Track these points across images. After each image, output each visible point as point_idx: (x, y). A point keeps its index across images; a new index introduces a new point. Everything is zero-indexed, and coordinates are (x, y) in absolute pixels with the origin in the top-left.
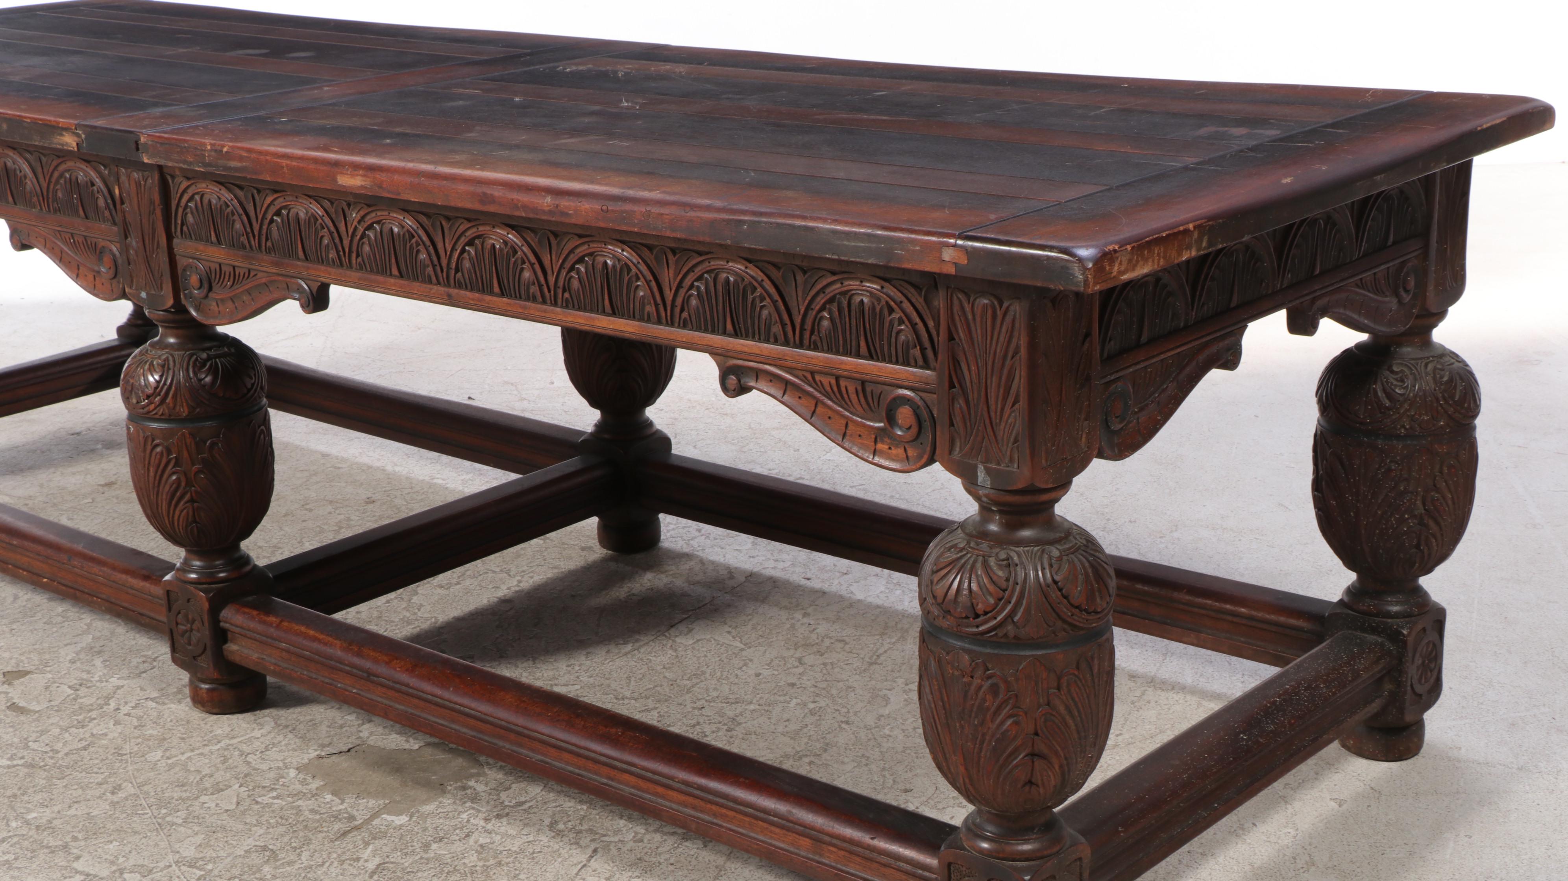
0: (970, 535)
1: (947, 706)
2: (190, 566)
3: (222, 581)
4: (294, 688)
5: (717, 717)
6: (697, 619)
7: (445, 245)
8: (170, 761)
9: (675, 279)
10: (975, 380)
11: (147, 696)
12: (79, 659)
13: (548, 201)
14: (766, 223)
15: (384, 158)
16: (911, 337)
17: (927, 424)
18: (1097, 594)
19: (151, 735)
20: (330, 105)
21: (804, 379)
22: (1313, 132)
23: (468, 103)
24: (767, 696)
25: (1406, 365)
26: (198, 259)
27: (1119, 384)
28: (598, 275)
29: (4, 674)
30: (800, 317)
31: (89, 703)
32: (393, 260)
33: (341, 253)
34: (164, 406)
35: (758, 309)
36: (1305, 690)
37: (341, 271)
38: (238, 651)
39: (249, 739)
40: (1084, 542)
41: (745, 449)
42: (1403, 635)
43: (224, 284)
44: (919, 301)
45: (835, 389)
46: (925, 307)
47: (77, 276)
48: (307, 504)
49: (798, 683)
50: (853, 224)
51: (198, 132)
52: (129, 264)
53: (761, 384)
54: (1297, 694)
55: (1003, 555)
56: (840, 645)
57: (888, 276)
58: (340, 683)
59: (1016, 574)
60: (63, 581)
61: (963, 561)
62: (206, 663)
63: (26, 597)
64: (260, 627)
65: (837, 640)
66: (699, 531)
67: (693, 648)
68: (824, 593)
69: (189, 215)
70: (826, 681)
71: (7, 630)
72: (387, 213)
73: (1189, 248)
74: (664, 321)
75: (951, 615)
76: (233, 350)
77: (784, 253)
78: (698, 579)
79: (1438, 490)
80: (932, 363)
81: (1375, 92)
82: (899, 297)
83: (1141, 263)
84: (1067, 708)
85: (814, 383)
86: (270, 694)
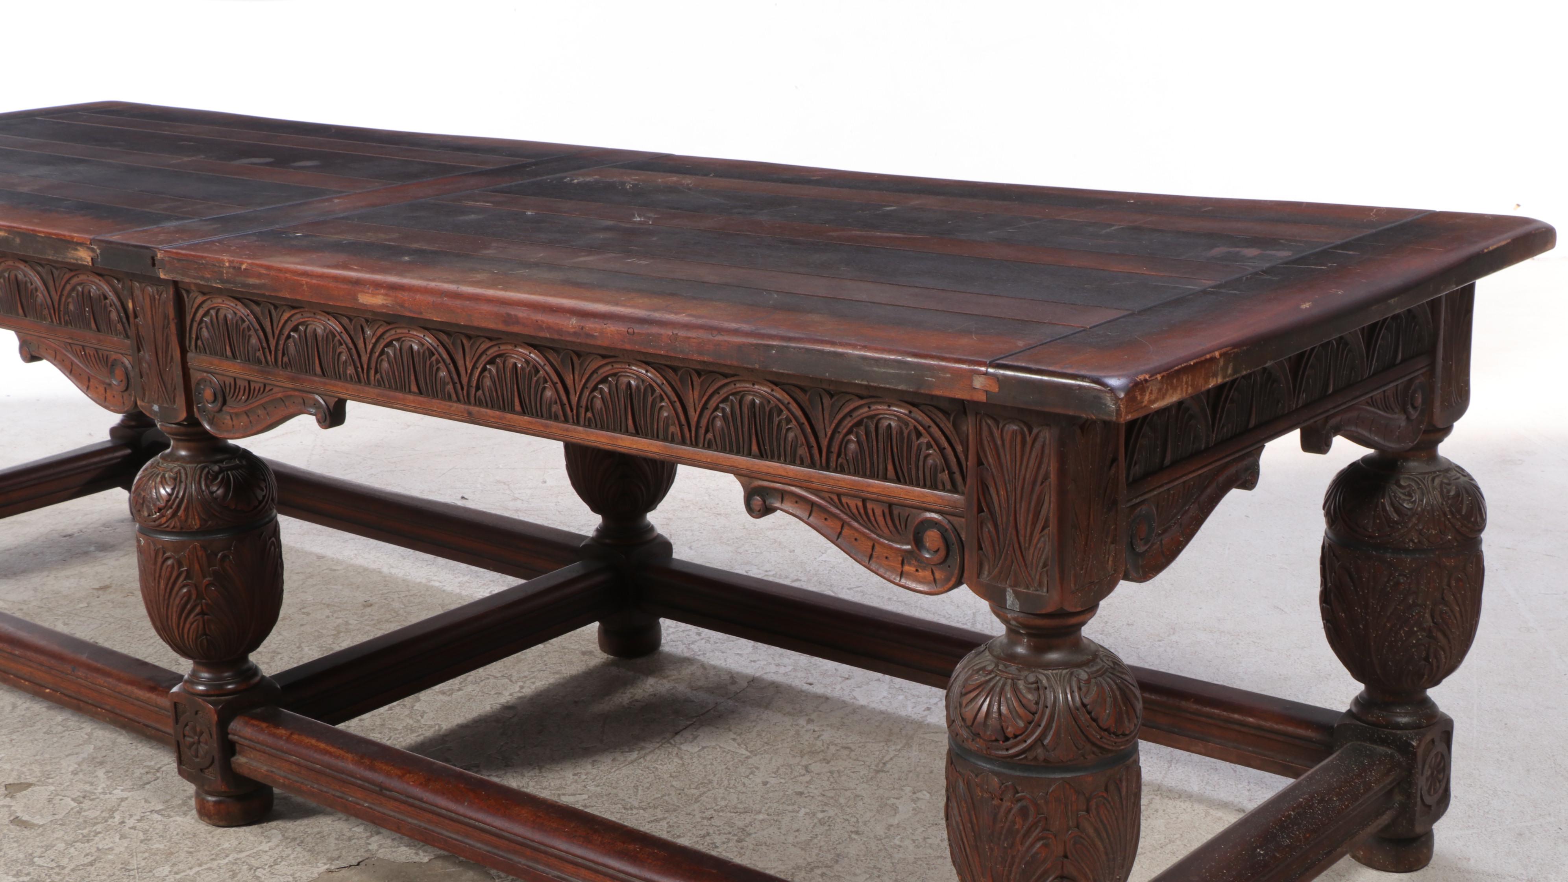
0: (998, 658)
1: (976, 828)
2: (198, 678)
3: (231, 692)
4: (300, 799)
5: (726, 827)
6: (702, 725)
7: (465, 363)
8: (178, 877)
9: (700, 401)
10: (1004, 505)
11: (152, 809)
12: (81, 771)
13: (574, 322)
14: (794, 348)
15: (405, 277)
16: (939, 461)
17: (955, 547)
18: (1125, 716)
19: (158, 850)
20: (343, 218)
21: (831, 501)
22: (1324, 252)
23: (480, 217)
24: (775, 805)
25: (1413, 480)
26: (212, 373)
27: (1144, 507)
28: (621, 395)
29: (6, 786)
30: (827, 440)
31: (93, 816)
32: (413, 378)
33: (360, 369)
34: (176, 519)
35: (784, 431)
36: (1319, 803)
37: (359, 387)
38: (246, 763)
39: (257, 853)
40: (1112, 665)
41: (741, 550)
42: (1413, 746)
43: (239, 397)
44: (948, 426)
45: (862, 511)
46: (954, 432)
47: (88, 388)
48: (304, 608)
49: (806, 792)
50: (883, 351)
51: (215, 248)
52: (142, 377)
53: (786, 506)
54: (1311, 807)
55: (1032, 678)
56: (847, 752)
57: (916, 401)
58: (351, 796)
59: (1045, 697)
60: (65, 692)
61: (992, 684)
62: (213, 775)
63: (25, 706)
64: (270, 740)
65: (843, 747)
66: (699, 634)
67: (699, 756)
68: (827, 698)
69: (204, 330)
70: (834, 789)
71: (7, 740)
72: (406, 331)
73: (1215, 375)
74: (688, 441)
75: (980, 737)
76: (244, 463)
77: (811, 378)
78: (700, 684)
79: (1446, 604)
80: (960, 487)
81: (1379, 210)
82: (927, 421)
83: (1171, 391)
84: (1096, 830)
85: (841, 505)
86: (277, 806)
